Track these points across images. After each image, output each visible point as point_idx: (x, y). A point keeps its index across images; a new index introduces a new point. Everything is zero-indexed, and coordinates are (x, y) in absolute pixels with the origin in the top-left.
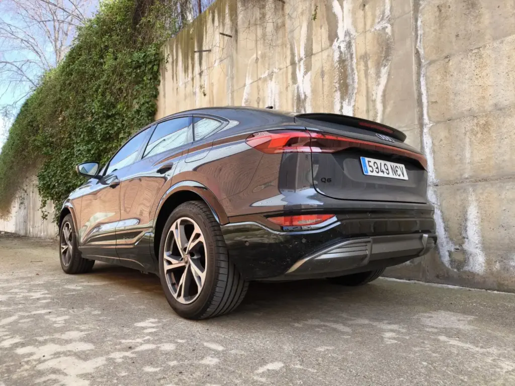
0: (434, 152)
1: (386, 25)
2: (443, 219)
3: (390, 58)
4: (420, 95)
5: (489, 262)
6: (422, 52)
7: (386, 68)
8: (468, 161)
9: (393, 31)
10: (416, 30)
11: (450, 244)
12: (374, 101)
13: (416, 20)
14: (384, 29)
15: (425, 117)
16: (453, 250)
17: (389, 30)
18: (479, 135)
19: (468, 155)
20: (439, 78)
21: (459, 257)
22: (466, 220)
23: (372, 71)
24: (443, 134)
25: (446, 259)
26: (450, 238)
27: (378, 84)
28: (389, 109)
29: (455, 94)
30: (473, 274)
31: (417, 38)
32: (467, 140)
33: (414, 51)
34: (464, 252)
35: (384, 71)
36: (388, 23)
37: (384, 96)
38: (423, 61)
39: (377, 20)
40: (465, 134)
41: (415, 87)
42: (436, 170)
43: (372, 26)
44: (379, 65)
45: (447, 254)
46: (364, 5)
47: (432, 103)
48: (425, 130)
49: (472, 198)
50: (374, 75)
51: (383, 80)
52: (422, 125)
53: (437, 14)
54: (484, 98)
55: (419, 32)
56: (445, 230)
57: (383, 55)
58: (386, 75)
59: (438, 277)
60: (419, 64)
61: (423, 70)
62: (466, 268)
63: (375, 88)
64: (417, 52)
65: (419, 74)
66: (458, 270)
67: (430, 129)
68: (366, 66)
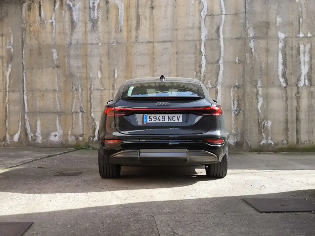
0: (27, 101)
1: (11, 48)
2: (30, 125)
3: (12, 61)
4: (23, 79)
5: (43, 139)
6: (24, 63)
7: (11, 65)
8: (38, 106)
9: (14, 51)
10: (22, 55)
11: (32, 134)
12: (6, 77)
13: (22, 51)
14: (10, 49)
15: (25, 88)
16: (32, 136)
17: (12, 50)
18: (41, 98)
19: (38, 104)
20: (30, 75)
21: (34, 138)
22: (37, 125)
23: (5, 65)
24: (31, 95)
25: (30, 139)
26: (32, 132)
27: (8, 71)
28: (11, 82)
29: (35, 82)
30: (38, 143)
31: (22, 58)
32: (38, 99)
33: (21, 63)
34: (36, 136)
35: (10, 66)
36: (12, 47)
37: (10, 76)
38: (24, 67)
39: (8, 44)
40: (37, 97)
41: (21, 76)
42: (28, 108)
43: (5, 46)
44: (8, 63)
45: (31, 137)
46: (2, 36)
47: (27, 84)
48: (25, 93)
49: (39, 118)
50: (6, 67)
51: (10, 70)
52: (23, 91)
53: (30, 52)
54: (43, 86)
55: (24, 56)
56: (30, 129)
57: (10, 60)
58: (11, 68)
59: (27, 145)
60: (23, 68)
61: (24, 71)
62: (36, 142)
63: (6, 72)
64: (23, 63)
65: (23, 71)
66: (34, 142)
67: (27, 92)
68: (3, 61)
